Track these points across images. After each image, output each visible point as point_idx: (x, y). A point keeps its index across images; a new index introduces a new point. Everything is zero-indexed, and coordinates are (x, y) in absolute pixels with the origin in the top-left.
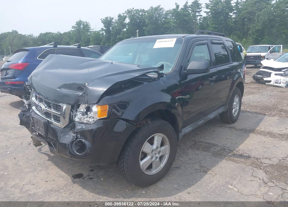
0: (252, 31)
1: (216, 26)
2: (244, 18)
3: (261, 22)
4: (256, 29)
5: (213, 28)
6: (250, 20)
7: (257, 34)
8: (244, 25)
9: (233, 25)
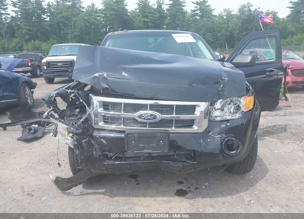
0: (71, 36)
1: (31, 28)
2: (59, 22)
3: (78, 28)
4: (75, 34)
5: (27, 30)
6: (65, 25)
7: (77, 40)
8: (60, 29)
9: (49, 28)
